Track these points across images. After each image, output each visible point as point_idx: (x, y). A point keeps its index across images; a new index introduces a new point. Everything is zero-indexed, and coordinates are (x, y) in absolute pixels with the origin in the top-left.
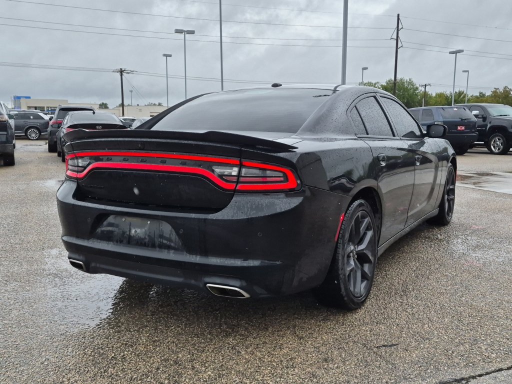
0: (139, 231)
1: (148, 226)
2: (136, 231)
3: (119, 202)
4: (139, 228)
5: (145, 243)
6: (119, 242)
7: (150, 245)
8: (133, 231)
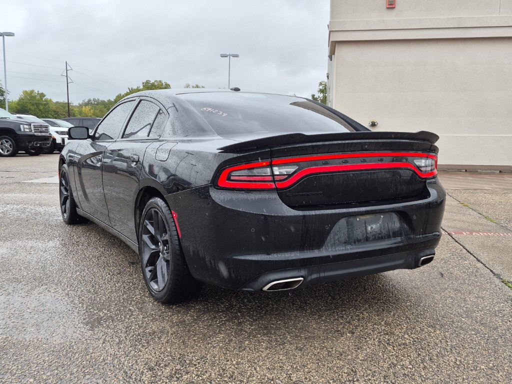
0: (374, 226)
1: (381, 220)
2: (372, 228)
3: (338, 204)
4: (375, 224)
5: (382, 237)
6: (357, 243)
7: (386, 237)
8: (369, 228)
